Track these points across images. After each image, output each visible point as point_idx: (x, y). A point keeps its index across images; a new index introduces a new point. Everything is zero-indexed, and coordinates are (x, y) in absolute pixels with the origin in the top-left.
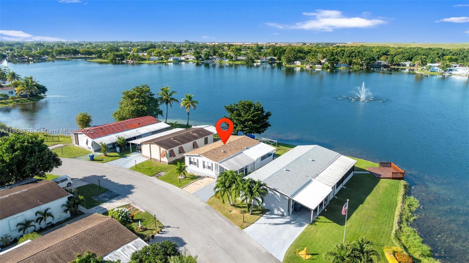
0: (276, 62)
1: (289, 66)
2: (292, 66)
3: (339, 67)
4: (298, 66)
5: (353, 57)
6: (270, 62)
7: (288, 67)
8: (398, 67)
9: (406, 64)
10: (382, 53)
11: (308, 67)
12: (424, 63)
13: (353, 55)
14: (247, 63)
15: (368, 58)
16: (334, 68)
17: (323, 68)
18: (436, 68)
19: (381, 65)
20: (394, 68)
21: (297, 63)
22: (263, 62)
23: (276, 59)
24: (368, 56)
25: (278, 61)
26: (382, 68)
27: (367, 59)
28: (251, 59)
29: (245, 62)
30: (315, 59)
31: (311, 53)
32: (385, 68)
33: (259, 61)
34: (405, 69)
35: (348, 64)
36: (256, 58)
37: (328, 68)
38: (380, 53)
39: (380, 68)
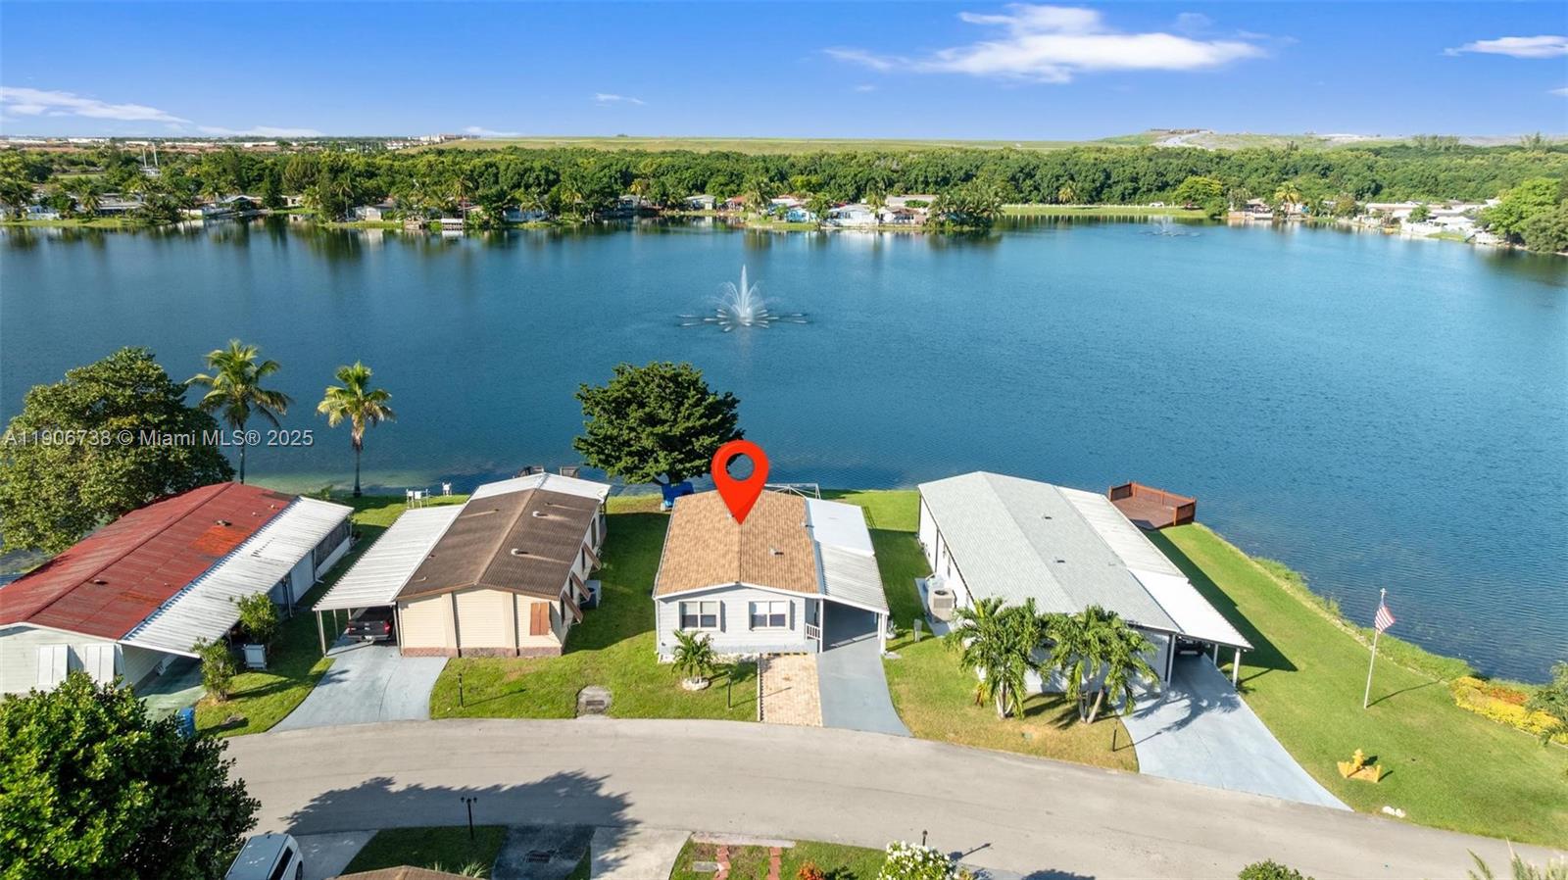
0: (261, 216)
1: (337, 225)
2: (349, 225)
3: (521, 223)
4: (374, 226)
5: (531, 185)
6: (241, 214)
7: (334, 230)
8: (682, 213)
9: (702, 201)
10: (617, 172)
11: (412, 226)
12: (766, 196)
13: (531, 180)
14: (152, 222)
15: (597, 188)
16: (504, 226)
17: (468, 228)
18: (801, 211)
19: (632, 209)
20: (672, 218)
21: (368, 213)
22: (215, 216)
23: (259, 202)
24: (595, 182)
25: (269, 211)
26: (636, 218)
27: (593, 192)
28: (166, 207)
29: (142, 220)
30: (435, 198)
31: (378, 178)
32: (644, 216)
33: (199, 212)
34: (702, 218)
35: (550, 212)
36: (184, 202)
37: (485, 226)
38: (613, 172)
39: (632, 217)
